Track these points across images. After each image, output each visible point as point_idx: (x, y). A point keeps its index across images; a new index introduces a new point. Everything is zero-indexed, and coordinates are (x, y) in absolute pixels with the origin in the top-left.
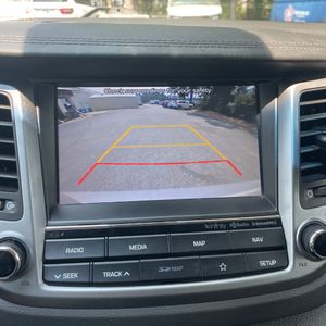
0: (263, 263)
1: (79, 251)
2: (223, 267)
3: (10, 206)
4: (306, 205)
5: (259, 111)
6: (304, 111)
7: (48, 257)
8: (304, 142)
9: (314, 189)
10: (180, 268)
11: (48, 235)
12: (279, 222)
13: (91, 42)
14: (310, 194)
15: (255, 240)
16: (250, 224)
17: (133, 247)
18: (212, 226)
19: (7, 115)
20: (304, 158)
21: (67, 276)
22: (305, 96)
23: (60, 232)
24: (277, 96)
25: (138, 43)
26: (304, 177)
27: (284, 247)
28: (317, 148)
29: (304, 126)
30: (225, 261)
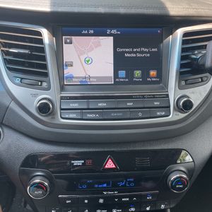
0: (158, 114)
1: (76, 106)
2: (140, 115)
3: (45, 84)
4: (181, 88)
5: (162, 42)
6: (184, 42)
7: (62, 107)
8: (183, 58)
9: (186, 81)
10: (121, 114)
11: (62, 98)
12: (167, 96)
13: (82, 6)
14: (183, 83)
15: (155, 103)
16: (154, 96)
17: (100, 105)
18: (136, 97)
19: (41, 41)
20: (182, 66)
21: (71, 116)
22: (186, 34)
23: (67, 97)
24: (172, 34)
26: (181, 74)
27: (169, 107)
28: (189, 61)
29: (183, 50)
30: (141, 112)
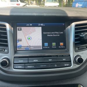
0: (65, 65)
1: (22, 61)
2: (56, 66)
3: (6, 51)
4: (76, 51)
5: (65, 29)
6: (76, 29)
7: (15, 62)
8: (76, 36)
9: (78, 48)
10: (46, 66)
11: (15, 57)
12: (69, 55)
13: (25, 12)
14: (77, 49)
15: (64, 59)
16: (62, 56)
17: (34, 61)
18: (53, 56)
19: (5, 29)
20: (76, 40)
21: (19, 67)
23: (18, 57)
25: (36, 13)
26: (76, 45)
27: (71, 61)
28: (79, 38)
29: (76, 33)
30: (56, 64)
